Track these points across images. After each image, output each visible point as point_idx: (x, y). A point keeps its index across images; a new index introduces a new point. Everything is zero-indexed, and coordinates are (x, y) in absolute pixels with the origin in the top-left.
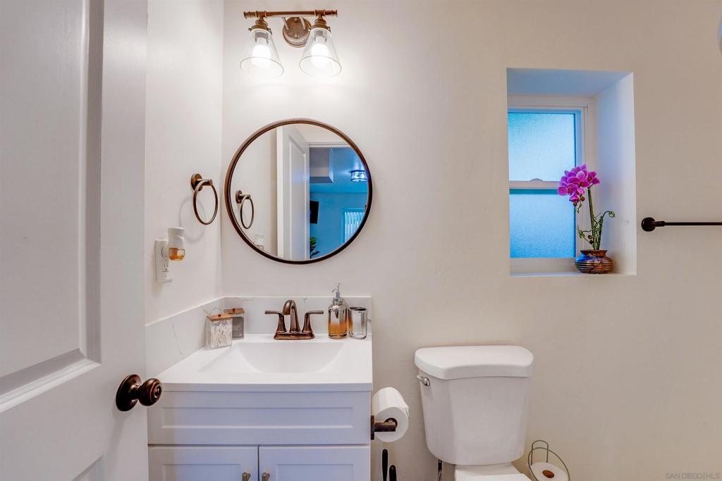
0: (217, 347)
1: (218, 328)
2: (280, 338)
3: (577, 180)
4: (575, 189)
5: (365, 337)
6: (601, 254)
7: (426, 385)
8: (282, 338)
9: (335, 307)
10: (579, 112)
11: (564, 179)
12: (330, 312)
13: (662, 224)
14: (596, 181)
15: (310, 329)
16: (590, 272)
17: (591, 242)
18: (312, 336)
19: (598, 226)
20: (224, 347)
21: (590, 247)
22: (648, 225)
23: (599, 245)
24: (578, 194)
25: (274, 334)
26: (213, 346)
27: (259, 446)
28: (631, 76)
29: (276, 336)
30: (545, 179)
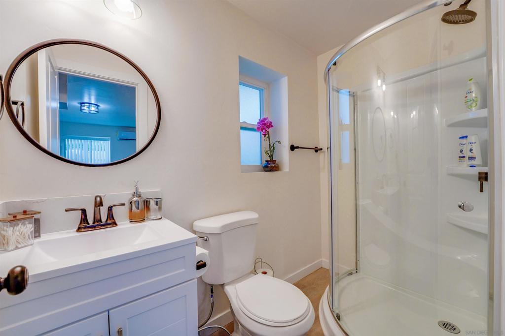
0: (17, 248)
1: (17, 228)
2: (83, 230)
3: (266, 124)
4: (264, 129)
5: (161, 218)
6: (274, 162)
7: (206, 240)
8: (86, 230)
9: (135, 199)
10: (262, 90)
11: (258, 123)
12: (131, 203)
13: (297, 147)
14: (272, 126)
15: (114, 219)
16: (270, 171)
17: (269, 156)
18: (115, 224)
19: (272, 149)
20: (25, 246)
21: (269, 159)
22: (293, 148)
23: (273, 157)
24: (266, 131)
25: (77, 228)
26: (11, 248)
27: (108, 311)
28: (287, 78)
29: (79, 229)
30: (248, 122)
